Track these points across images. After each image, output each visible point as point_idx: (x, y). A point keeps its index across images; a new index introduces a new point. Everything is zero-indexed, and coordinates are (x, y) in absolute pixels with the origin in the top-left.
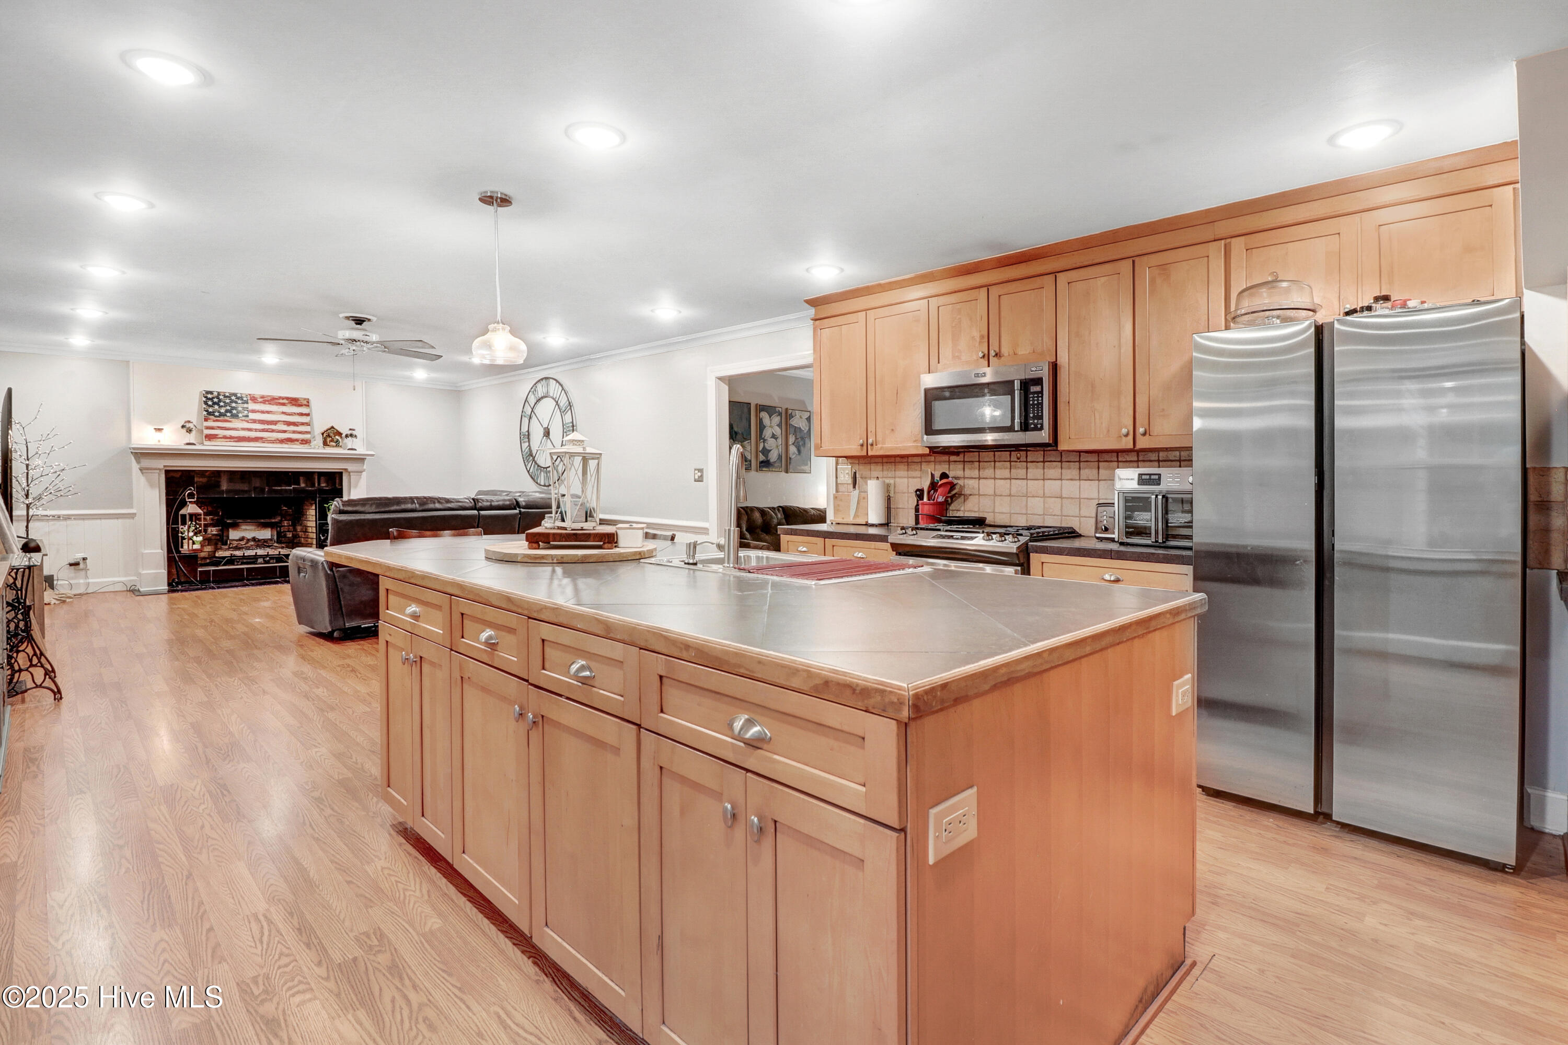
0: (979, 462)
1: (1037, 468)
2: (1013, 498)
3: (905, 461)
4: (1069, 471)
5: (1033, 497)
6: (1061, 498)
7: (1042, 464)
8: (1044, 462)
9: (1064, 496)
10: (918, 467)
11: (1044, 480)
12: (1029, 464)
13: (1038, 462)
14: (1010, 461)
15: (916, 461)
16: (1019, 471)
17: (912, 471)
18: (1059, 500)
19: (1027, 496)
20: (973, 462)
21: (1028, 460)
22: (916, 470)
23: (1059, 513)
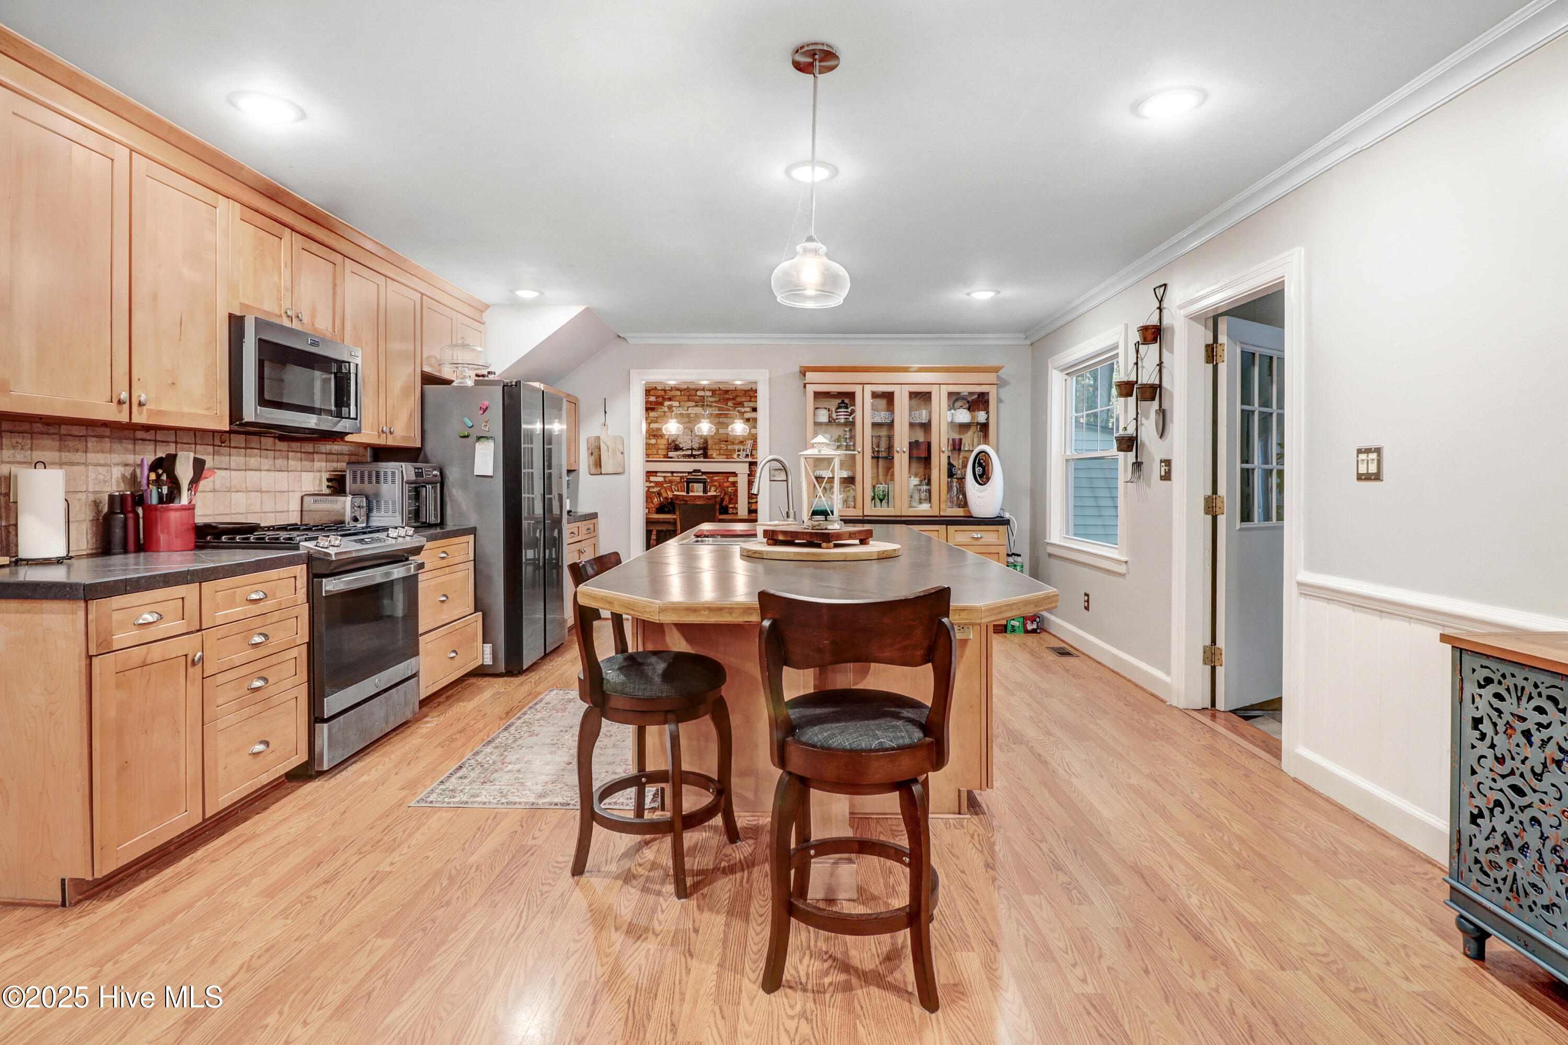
0: (176, 443)
1: (239, 455)
2: (217, 494)
3: (55, 431)
4: (266, 461)
5: (237, 491)
6: (261, 491)
7: (243, 450)
8: (246, 448)
9: (263, 489)
10: (81, 446)
11: (245, 470)
12: (233, 451)
13: (240, 448)
14: (214, 445)
15: (77, 433)
16: (223, 458)
17: (69, 451)
18: (259, 494)
19: (229, 491)
20: (167, 442)
21: (232, 445)
22: (77, 451)
23: (259, 510)
